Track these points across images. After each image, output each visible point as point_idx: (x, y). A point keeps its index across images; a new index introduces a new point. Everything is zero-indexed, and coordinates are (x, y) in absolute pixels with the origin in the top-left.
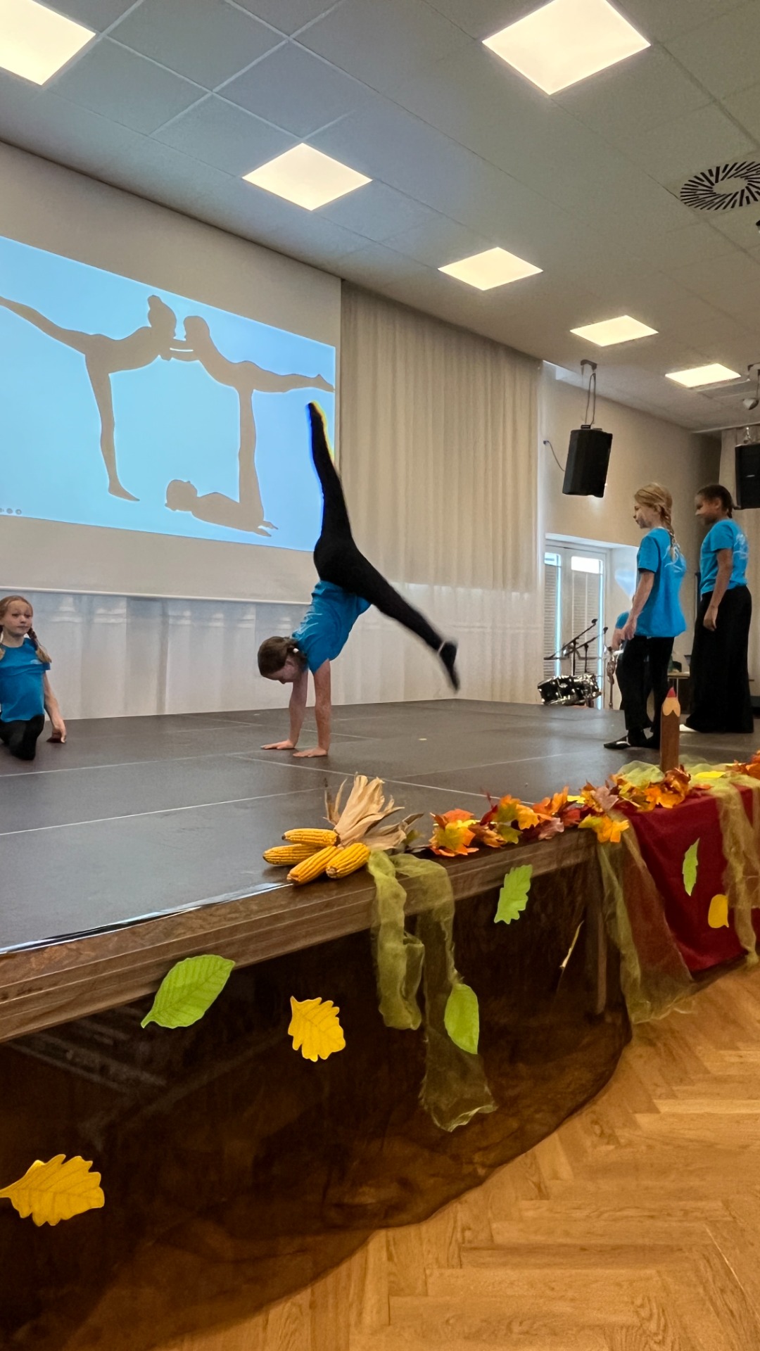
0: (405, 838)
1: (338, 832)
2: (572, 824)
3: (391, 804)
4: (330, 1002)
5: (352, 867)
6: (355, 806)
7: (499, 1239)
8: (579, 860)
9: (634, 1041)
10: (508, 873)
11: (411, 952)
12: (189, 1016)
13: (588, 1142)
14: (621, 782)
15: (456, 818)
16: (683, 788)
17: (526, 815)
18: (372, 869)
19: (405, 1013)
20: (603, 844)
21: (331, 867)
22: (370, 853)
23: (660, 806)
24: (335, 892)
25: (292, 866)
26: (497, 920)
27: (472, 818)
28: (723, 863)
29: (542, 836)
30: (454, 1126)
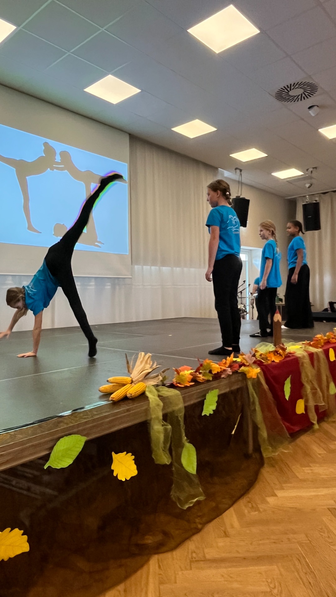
0: (162, 379)
1: (132, 377)
2: (235, 370)
3: (155, 364)
4: (131, 454)
5: (139, 393)
6: (139, 366)
7: (208, 557)
8: (238, 387)
9: (266, 465)
10: (208, 393)
11: (166, 430)
12: (66, 462)
13: (246, 511)
14: (256, 351)
15: (183, 370)
16: (283, 353)
17: (215, 367)
18: (148, 394)
19: (164, 457)
20: (249, 379)
21: (129, 393)
22: (146, 386)
23: (274, 361)
24: (130, 405)
25: (112, 394)
26: (203, 414)
27: (192, 369)
28: (302, 385)
29: (223, 376)
30: (187, 506)
